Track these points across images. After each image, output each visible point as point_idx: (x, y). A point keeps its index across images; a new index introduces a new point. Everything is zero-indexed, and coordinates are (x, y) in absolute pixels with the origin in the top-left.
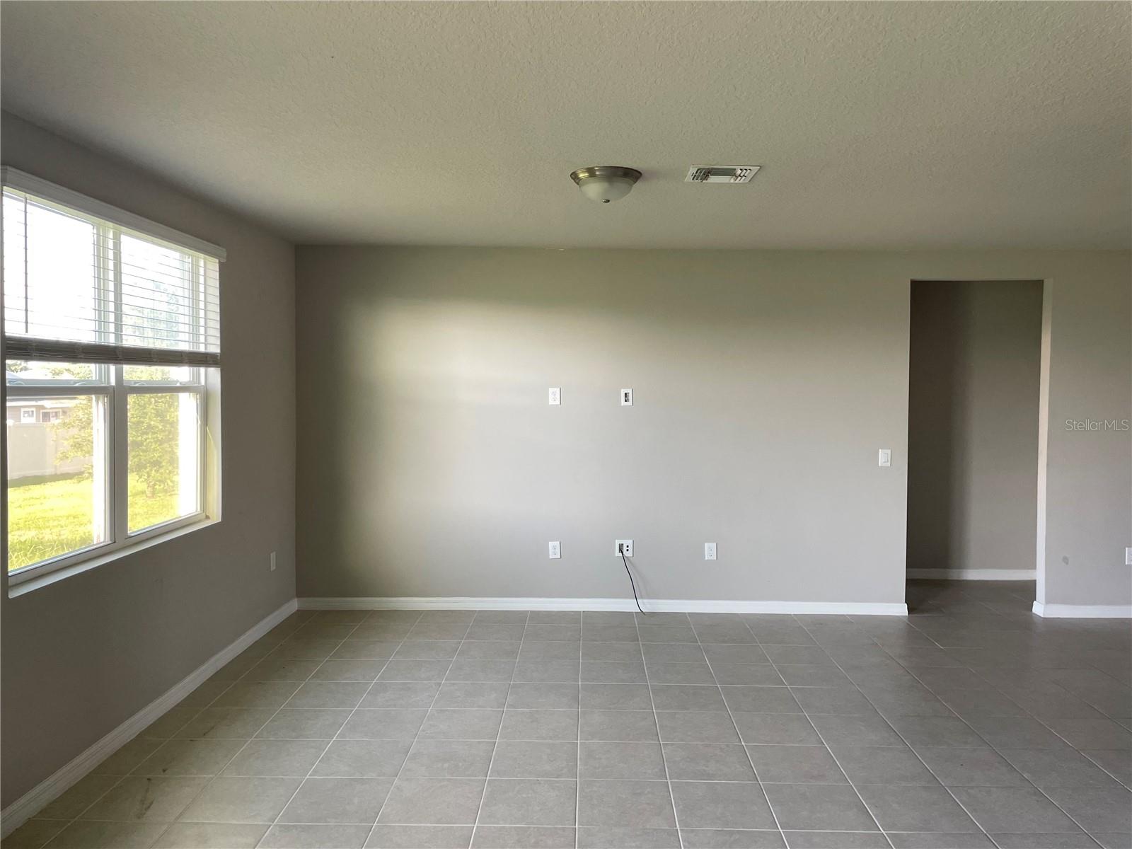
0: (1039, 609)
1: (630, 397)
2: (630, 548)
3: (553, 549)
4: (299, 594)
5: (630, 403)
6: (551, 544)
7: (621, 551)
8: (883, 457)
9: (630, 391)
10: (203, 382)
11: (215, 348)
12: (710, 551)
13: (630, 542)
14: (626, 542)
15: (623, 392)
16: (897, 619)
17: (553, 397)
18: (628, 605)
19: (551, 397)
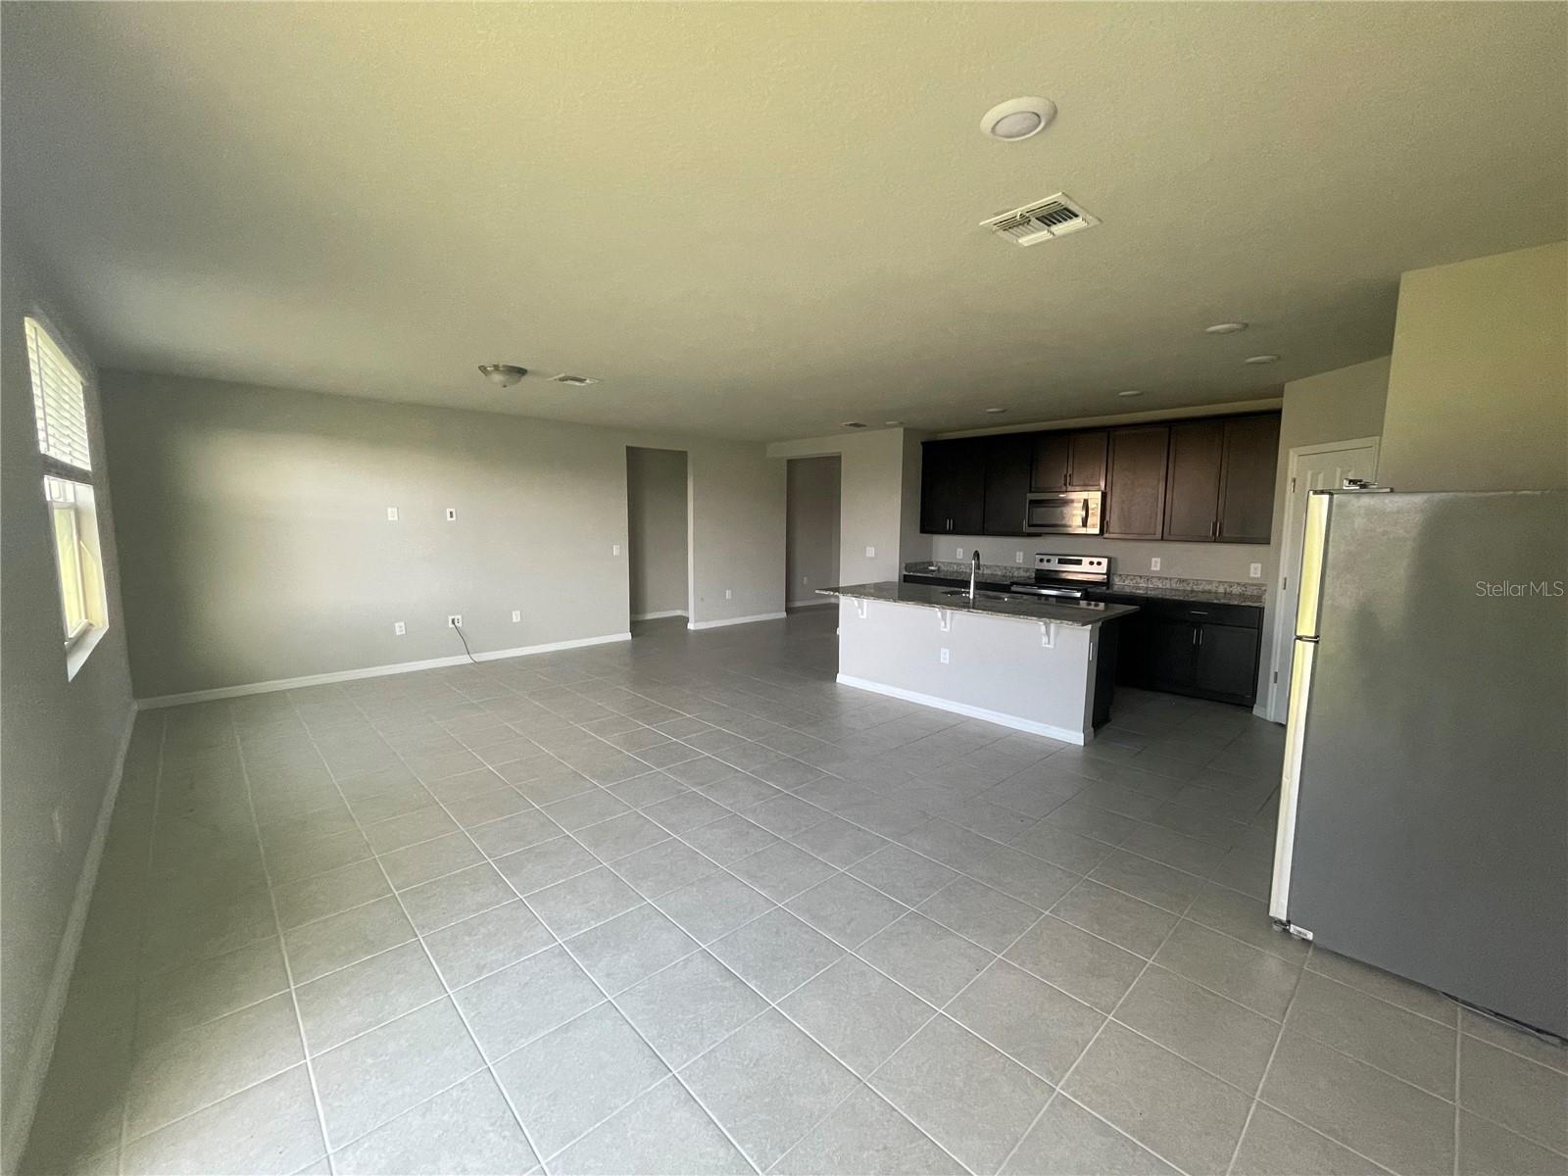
0: (691, 626)
1: (454, 514)
2: (460, 620)
3: (399, 628)
5: (454, 519)
6: (397, 625)
7: (453, 623)
8: (616, 551)
9: (454, 510)
12: (516, 617)
13: (460, 617)
14: (456, 617)
15: (448, 511)
16: (625, 642)
17: (392, 514)
18: (465, 659)
19: (390, 514)
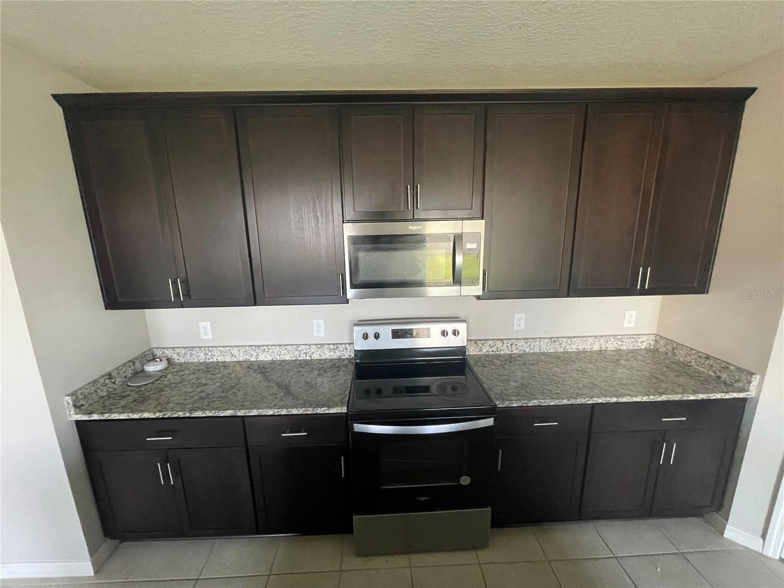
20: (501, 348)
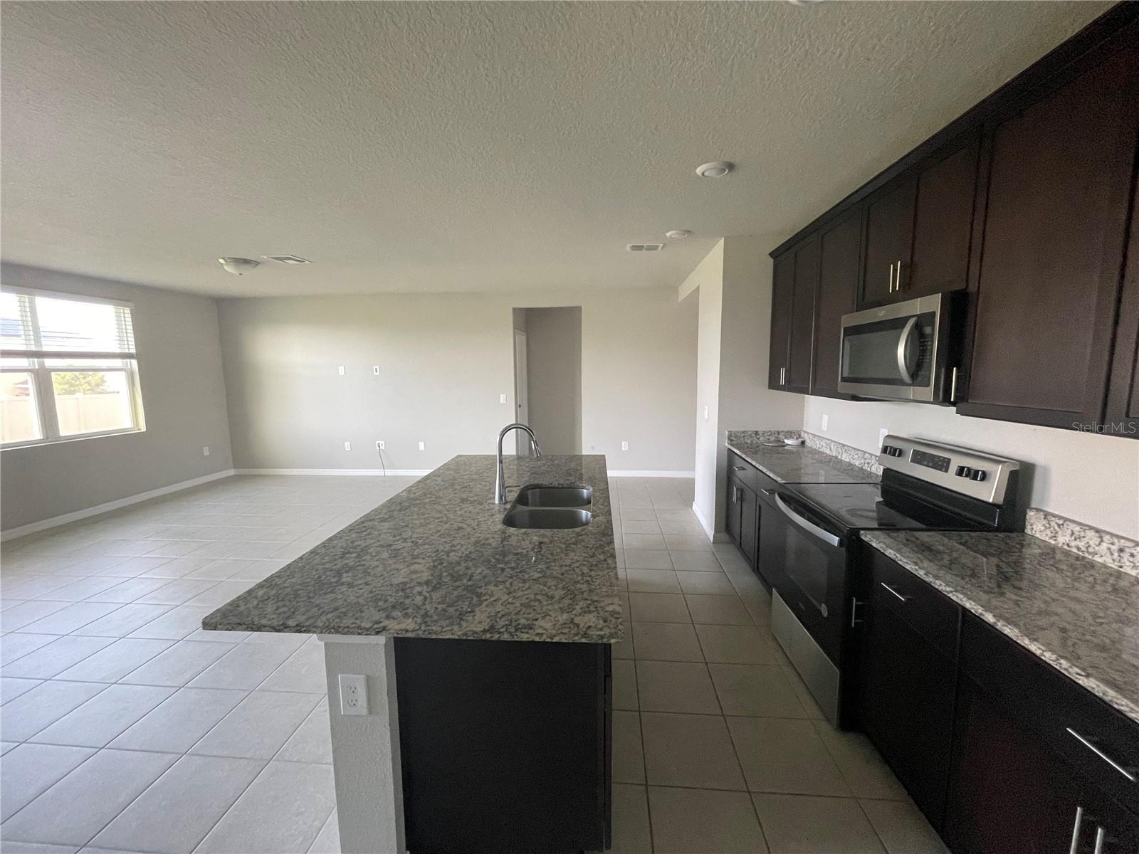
1: (378, 370)
2: (383, 445)
4: (235, 467)
5: (378, 373)
6: (346, 443)
7: (379, 447)
8: (502, 398)
9: (378, 367)
10: (129, 367)
11: (133, 351)
12: (422, 446)
13: (383, 442)
14: (381, 442)
15: (374, 368)
17: (341, 371)
18: (379, 472)
19: (340, 371)
20: (1097, 548)
